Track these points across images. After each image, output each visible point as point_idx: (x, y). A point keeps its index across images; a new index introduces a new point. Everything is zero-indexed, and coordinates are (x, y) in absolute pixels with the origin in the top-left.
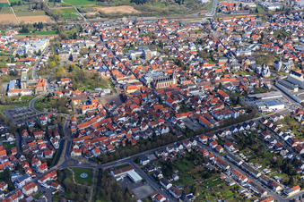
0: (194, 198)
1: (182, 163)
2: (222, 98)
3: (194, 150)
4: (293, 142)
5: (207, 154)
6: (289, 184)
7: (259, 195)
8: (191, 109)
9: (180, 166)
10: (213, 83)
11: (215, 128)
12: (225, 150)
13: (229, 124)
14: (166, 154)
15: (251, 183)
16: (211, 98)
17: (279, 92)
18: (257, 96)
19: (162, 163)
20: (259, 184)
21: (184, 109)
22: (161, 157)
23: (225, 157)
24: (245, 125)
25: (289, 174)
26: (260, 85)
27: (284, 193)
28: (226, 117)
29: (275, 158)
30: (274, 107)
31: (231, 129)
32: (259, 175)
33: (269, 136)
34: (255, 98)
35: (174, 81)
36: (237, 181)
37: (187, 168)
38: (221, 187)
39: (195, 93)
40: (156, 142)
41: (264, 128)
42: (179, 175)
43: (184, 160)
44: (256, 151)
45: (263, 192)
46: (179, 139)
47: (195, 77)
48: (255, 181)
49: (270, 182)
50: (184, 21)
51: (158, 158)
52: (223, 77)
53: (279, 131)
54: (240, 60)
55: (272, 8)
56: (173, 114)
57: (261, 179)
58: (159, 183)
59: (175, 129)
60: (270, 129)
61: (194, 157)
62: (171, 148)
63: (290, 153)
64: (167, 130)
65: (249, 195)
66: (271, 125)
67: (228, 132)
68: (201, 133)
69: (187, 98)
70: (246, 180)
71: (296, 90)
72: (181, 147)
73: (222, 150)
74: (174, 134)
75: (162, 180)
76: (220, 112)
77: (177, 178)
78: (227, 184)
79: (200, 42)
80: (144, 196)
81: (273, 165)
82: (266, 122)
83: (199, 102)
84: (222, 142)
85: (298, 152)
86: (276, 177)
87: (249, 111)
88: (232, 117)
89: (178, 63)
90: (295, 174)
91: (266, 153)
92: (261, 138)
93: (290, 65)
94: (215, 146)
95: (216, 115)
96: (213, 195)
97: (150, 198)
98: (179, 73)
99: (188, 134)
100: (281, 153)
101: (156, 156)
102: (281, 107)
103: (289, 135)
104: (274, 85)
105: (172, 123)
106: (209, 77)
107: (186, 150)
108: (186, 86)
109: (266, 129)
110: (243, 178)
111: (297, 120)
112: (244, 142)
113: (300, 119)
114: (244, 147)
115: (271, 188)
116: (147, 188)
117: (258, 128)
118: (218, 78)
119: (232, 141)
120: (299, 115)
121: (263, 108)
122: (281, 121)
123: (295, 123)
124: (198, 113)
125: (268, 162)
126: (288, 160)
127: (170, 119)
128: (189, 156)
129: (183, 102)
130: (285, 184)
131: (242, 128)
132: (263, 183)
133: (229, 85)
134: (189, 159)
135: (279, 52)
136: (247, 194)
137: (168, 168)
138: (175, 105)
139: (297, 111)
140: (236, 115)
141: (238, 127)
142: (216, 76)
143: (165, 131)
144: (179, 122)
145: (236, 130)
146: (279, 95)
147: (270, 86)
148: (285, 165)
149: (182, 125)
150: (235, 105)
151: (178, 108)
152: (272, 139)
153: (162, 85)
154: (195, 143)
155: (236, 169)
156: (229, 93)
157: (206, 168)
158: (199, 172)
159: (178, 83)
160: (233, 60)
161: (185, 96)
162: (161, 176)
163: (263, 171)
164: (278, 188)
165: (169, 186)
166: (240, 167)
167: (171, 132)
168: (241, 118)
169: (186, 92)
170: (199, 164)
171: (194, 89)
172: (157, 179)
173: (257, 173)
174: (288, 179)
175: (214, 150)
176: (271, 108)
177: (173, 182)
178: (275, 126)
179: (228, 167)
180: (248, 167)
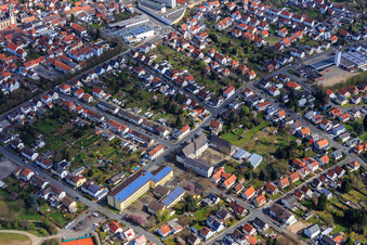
0: (69, 164)
1: (45, 124)
2: (78, 33)
3: (56, 105)
4: (172, 75)
5: (73, 108)
6: (177, 125)
7: (145, 146)
8: (42, 54)
9: (43, 128)
10: (63, 16)
11: (77, 72)
12: (95, 97)
13: (94, 64)
14: (22, 117)
15: (134, 133)
16: (64, 35)
17: (145, 15)
18: (120, 24)
19: (20, 129)
20: (143, 132)
21: (32, 55)
22: (16, 121)
23: (97, 107)
24: (112, 63)
25: (174, 114)
26: (120, 10)
27: (173, 137)
28: (88, 56)
29: (155, 97)
30: (142, 35)
31: (97, 71)
32: (141, 121)
33: (143, 72)
34: (118, 27)
35: (13, 20)
36: (117, 133)
37: (53, 129)
38: (99, 145)
39: (43, 31)
40: (5, 104)
41: (135, 63)
42: (44, 141)
43: (47, 120)
44: (131, 93)
45: (149, 141)
46: (35, 94)
47: (39, 11)
48: (137, 129)
49: (155, 127)
51: (13, 123)
52: (73, 6)
53: (154, 64)
56: (20, 63)
57: (144, 126)
58: (21, 155)
59: (26, 83)
60: (142, 63)
61: (59, 113)
62: (26, 108)
63: (171, 88)
64: (17, 85)
65: (133, 147)
66: (143, 58)
67: (94, 76)
69: (34, 40)
70: (127, 130)
71: (164, 10)
72: (39, 104)
73: (91, 99)
74: (27, 89)
75: (24, 150)
76: (79, 52)
77: (42, 144)
78: (106, 139)
80: (6, 175)
81: (155, 106)
82: (137, 55)
83: (51, 42)
84: (89, 89)
85: (180, 86)
86: (161, 120)
87: (114, 44)
88: (95, 56)
90: (181, 112)
91: (144, 94)
92: (134, 76)
94: (81, 96)
95: (75, 56)
96: (92, 156)
97: (13, 176)
98: (16, 8)
99: (45, 86)
100: (161, 90)
101: (9, 121)
102: (150, 34)
103: (166, 66)
104: (137, 7)
105: (21, 76)
106: (56, 8)
107: (47, 107)
108: (29, 25)
109: (138, 64)
110: (123, 129)
111: (171, 47)
112: (115, 84)
113: (174, 45)
114: (117, 90)
115: (157, 133)
116: (7, 164)
117: (128, 64)
118: (67, 8)
119: (101, 85)
120: (172, 41)
121: (129, 38)
122: (154, 52)
123: (170, 52)
124: (52, 56)
125: (149, 103)
126: (170, 97)
127: (17, 70)
128: (51, 114)
129: (30, 46)
130: (172, 126)
131: (110, 68)
132: (147, 130)
133: (83, 14)
134: (52, 118)
136: (131, 147)
137: (28, 133)
138: (20, 52)
139: (170, 36)
140: (99, 52)
141: (105, 67)
142: (64, 6)
143: (15, 87)
144: (30, 73)
145: (103, 71)
146: (145, 20)
147: (132, 9)
148: (168, 104)
149: (35, 76)
150: (95, 40)
151: (25, 54)
152: (147, 75)
154: (56, 96)
155: (112, 118)
156: (86, 25)
157: (76, 125)
158: (69, 131)
159: (18, 21)
161: (31, 37)
162: (21, 145)
163: (144, 116)
164: (166, 133)
165: (35, 156)
166: (116, 115)
167: (22, 87)
168: (106, 55)
169: (30, 32)
170: (66, 121)
171: (40, 27)
172: (17, 151)
173: (138, 119)
174: (174, 119)
175: (82, 100)
176: (139, 37)
177: (39, 151)
178: (148, 59)
179: (103, 118)
180: (126, 114)
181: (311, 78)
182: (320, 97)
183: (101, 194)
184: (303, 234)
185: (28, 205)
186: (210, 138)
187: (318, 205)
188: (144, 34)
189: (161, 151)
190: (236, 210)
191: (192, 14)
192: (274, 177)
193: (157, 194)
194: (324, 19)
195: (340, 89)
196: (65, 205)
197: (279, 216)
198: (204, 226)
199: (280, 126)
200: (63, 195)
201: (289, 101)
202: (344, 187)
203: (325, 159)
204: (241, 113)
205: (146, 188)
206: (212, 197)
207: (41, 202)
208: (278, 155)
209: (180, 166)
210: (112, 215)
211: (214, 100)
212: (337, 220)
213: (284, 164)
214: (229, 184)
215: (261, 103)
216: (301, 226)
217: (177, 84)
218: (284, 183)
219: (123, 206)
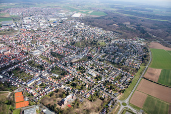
0: (18, 78)
2: (23, 53)
3: (17, 67)
5: (21, 68)
6: (42, 70)
7: (35, 74)
8: (15, 58)
9: (14, 72)
10: (20, 50)
11: (22, 61)
13: (25, 59)
14: (9, 70)
15: (33, 72)
16: (20, 54)
17: (38, 50)
18: (33, 51)
21: (13, 58)
23: (25, 67)
26: (33, 49)
27: (41, 72)
29: (38, 65)
31: (26, 61)
35: (9, 51)
37: (16, 72)
38: (25, 74)
39: (16, 53)
40: (6, 67)
42: (14, 74)
43: (15, 70)
44: (33, 64)
46: (13, 65)
47: (15, 49)
49: (37, 70)
50: (10, 35)
51: (7, 71)
54: (27, 43)
55: (35, 30)
61: (17, 69)
62: (10, 68)
63: (41, 63)
65: (32, 75)
68: (18, 63)
69: (14, 55)
71: (42, 49)
72: (13, 67)
75: (9, 76)
78: (27, 73)
79: (16, 40)
81: (38, 67)
82: (35, 57)
83: (17, 55)
84: (24, 64)
86: (39, 69)
87: (31, 55)
89: (10, 46)
90: (43, 68)
91: (36, 64)
92: (34, 61)
93: (40, 43)
95: (22, 58)
96: (23, 76)
97: (6, 81)
98: (11, 49)
99: (15, 64)
102: (39, 53)
103: (41, 59)
104: (37, 48)
105: (10, 62)
107: (15, 68)
109: (35, 59)
110: (30, 71)
113: (43, 55)
114: (30, 64)
115: (37, 72)
116: (5, 79)
117: (33, 59)
118: (22, 49)
119: (27, 63)
121: (34, 54)
122: (39, 56)
124: (17, 58)
125: (36, 66)
126: (41, 65)
133: (25, 50)
135: (37, 40)
137: (10, 73)
138: (10, 57)
139: (43, 53)
140: (27, 57)
143: (8, 64)
145: (28, 60)
147: (35, 49)
149: (13, 62)
150: (27, 55)
152: (37, 61)
153: (6, 53)
154: (17, 65)
155: (28, 69)
156: (25, 52)
157: (21, 71)
158: (19, 72)
159: (11, 52)
160: (25, 44)
163: (35, 69)
164: (39, 72)
167: (10, 64)
168: (29, 58)
169: (13, 53)
170: (19, 70)
172: (7, 76)
175: (22, 66)
177: (12, 76)
178: (37, 58)
179: (26, 69)
180: (31, 68)
181: (70, 60)
182: (71, 64)
183: (24, 83)
184: (64, 88)
185: (9, 86)
186: (48, 72)
187: (68, 83)
188: (37, 53)
189: (38, 75)
190: (52, 85)
191: (48, 49)
192: (60, 79)
193: (36, 83)
194: (74, 49)
195: (75, 62)
196: (17, 86)
197: (60, 85)
198: (45, 88)
199: (63, 69)
200: (16, 84)
201: (65, 65)
202: (74, 80)
203: (71, 75)
204: (55, 67)
205: (34, 82)
206: (47, 83)
207: (12, 86)
208: (62, 75)
209: (41, 77)
210: (26, 87)
211: (50, 65)
212: (71, 85)
213: (63, 76)
214: (51, 80)
215: (59, 66)
216: (64, 87)
217: (43, 62)
218: (62, 79)
219: (29, 85)
